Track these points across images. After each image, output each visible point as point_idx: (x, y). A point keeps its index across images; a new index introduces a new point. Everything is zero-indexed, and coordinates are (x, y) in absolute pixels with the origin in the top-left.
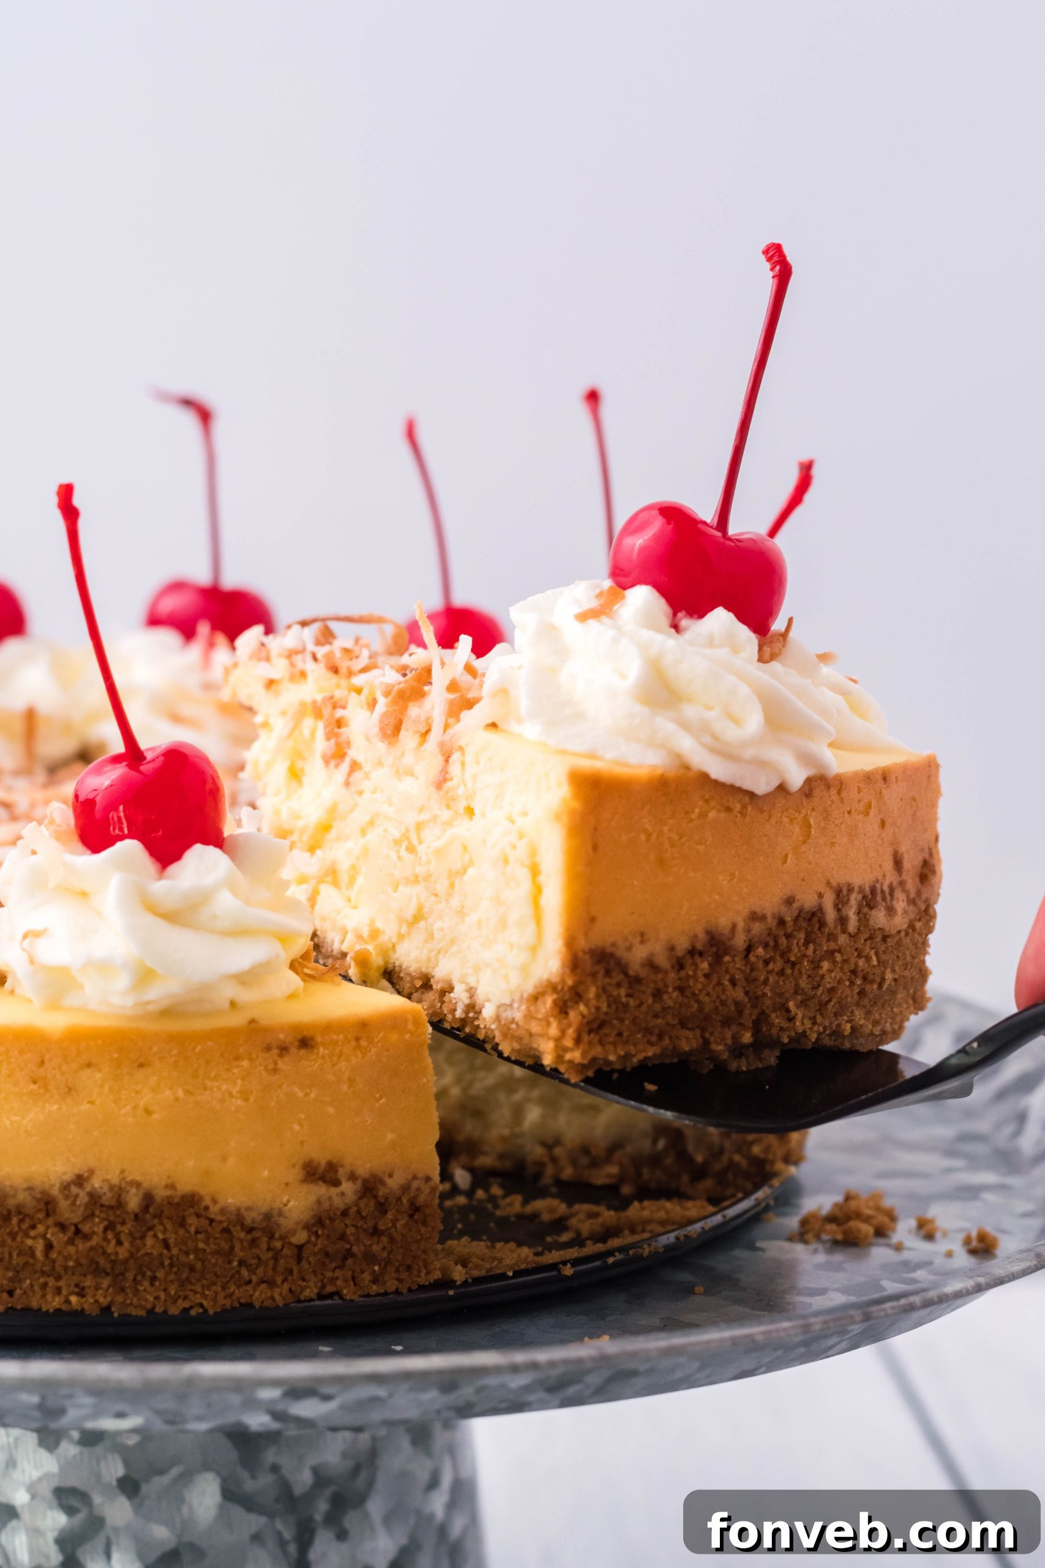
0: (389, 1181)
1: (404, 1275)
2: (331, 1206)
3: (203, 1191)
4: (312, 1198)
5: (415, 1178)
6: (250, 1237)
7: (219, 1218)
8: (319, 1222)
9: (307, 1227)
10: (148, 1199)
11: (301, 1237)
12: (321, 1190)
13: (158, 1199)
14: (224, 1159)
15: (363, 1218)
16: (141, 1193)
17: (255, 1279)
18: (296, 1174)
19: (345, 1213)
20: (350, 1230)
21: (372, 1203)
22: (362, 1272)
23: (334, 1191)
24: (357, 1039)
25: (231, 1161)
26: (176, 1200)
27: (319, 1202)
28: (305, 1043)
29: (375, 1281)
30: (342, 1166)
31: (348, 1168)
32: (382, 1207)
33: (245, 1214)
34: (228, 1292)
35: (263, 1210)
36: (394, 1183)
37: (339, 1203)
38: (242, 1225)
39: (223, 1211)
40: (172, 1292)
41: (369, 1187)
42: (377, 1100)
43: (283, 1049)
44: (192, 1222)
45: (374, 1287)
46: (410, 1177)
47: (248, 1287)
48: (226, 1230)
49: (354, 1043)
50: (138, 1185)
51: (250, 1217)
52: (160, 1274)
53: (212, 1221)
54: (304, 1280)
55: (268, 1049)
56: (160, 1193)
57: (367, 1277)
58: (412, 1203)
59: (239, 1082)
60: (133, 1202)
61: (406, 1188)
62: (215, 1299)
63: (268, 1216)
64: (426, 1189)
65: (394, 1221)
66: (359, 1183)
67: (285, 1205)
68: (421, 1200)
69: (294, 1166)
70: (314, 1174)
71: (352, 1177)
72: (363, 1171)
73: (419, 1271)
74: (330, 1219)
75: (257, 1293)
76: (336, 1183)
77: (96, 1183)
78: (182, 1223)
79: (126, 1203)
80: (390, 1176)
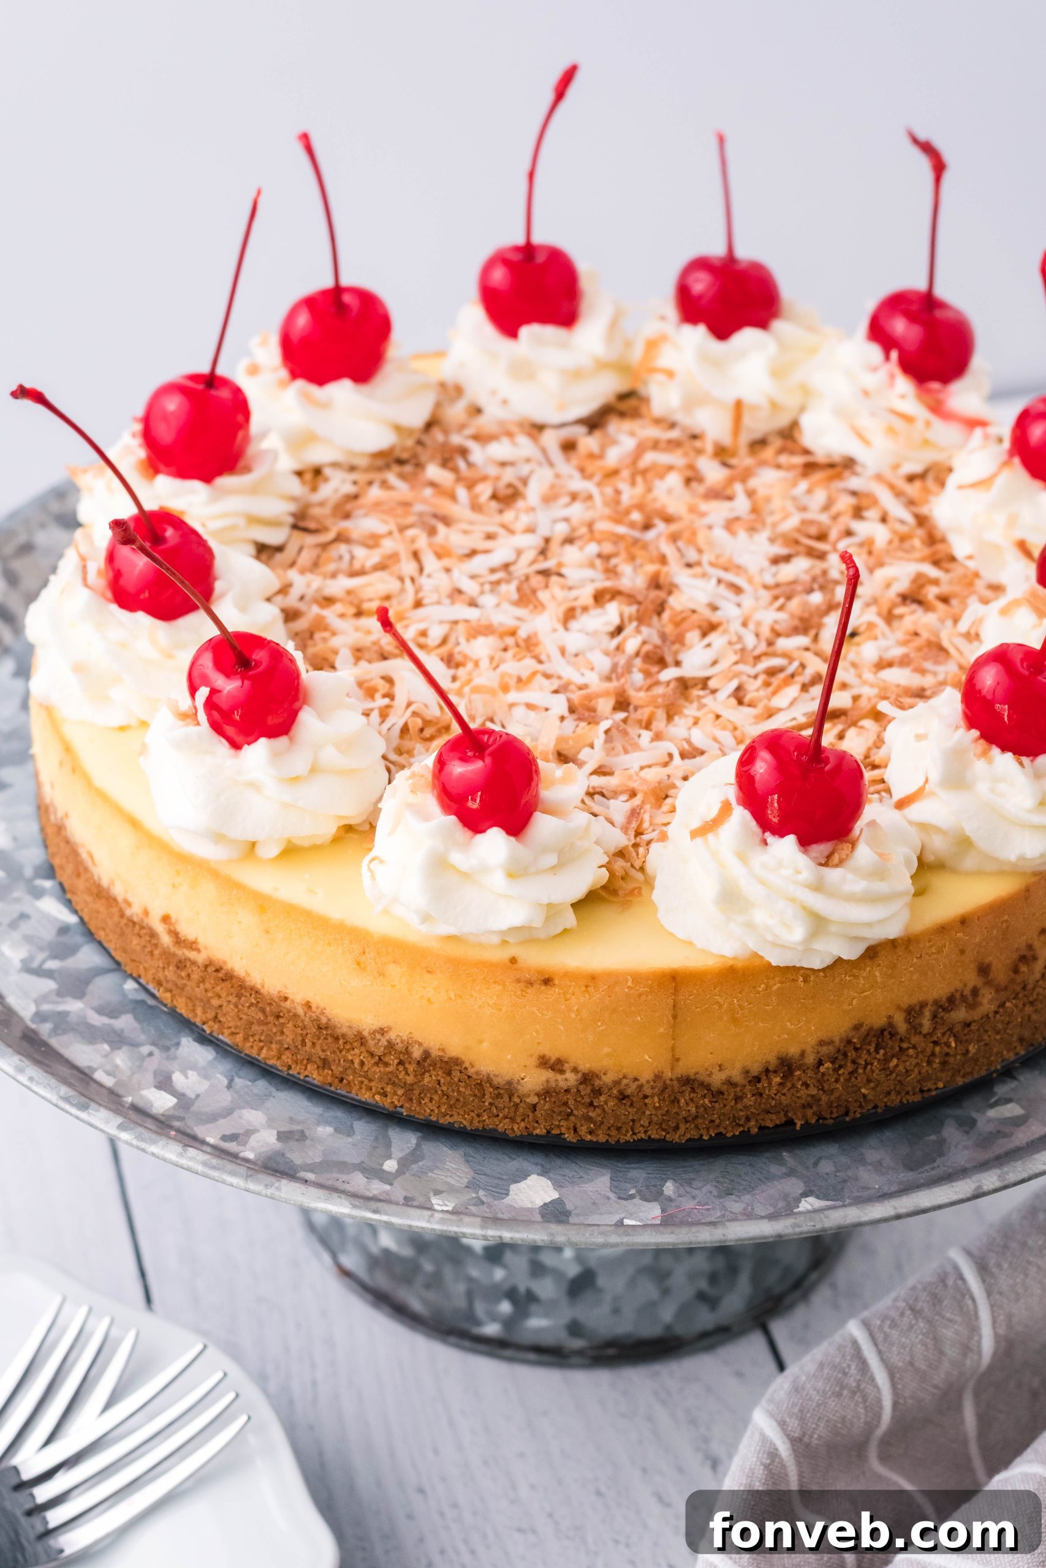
0: (604, 1078)
1: (614, 1133)
2: (557, 1085)
3: (463, 1058)
4: (543, 1078)
5: (625, 1077)
6: (496, 1092)
7: (474, 1076)
8: (546, 1093)
9: (538, 1095)
10: (426, 1055)
11: (533, 1100)
12: (549, 1074)
13: (433, 1055)
14: (481, 1042)
15: (581, 1096)
16: (422, 1050)
17: (501, 1115)
18: (533, 1061)
19: (567, 1091)
20: (571, 1102)
21: (589, 1088)
22: (582, 1125)
23: (560, 1077)
24: (587, 986)
25: (485, 1045)
26: (446, 1059)
27: (548, 1081)
28: (547, 981)
29: (591, 1133)
30: (568, 1063)
31: (572, 1065)
32: (597, 1092)
33: (494, 1078)
34: (481, 1119)
35: (507, 1078)
36: (608, 1079)
37: (563, 1085)
38: (491, 1084)
39: (477, 1073)
40: (443, 1110)
41: (587, 1078)
42: (599, 1027)
43: (530, 983)
44: (456, 1075)
45: (589, 1137)
46: (621, 1077)
47: (496, 1120)
48: (480, 1084)
49: (583, 989)
50: (420, 1044)
51: (496, 1081)
52: (436, 1097)
53: (469, 1077)
54: (537, 1122)
55: (518, 981)
56: (435, 1053)
57: (584, 1128)
58: (621, 1092)
59: (495, 998)
60: (417, 1053)
61: (617, 1083)
62: (471, 1123)
63: (509, 1083)
64: (634, 1086)
65: (606, 1102)
66: (580, 1075)
67: (523, 1079)
68: (629, 1092)
69: (531, 1056)
70: (545, 1064)
71: (575, 1070)
72: (585, 1066)
73: (627, 1131)
74: (556, 1093)
75: (501, 1125)
76: (562, 1072)
77: (392, 1035)
78: (449, 1073)
79: (412, 1053)
80: (604, 1074)
